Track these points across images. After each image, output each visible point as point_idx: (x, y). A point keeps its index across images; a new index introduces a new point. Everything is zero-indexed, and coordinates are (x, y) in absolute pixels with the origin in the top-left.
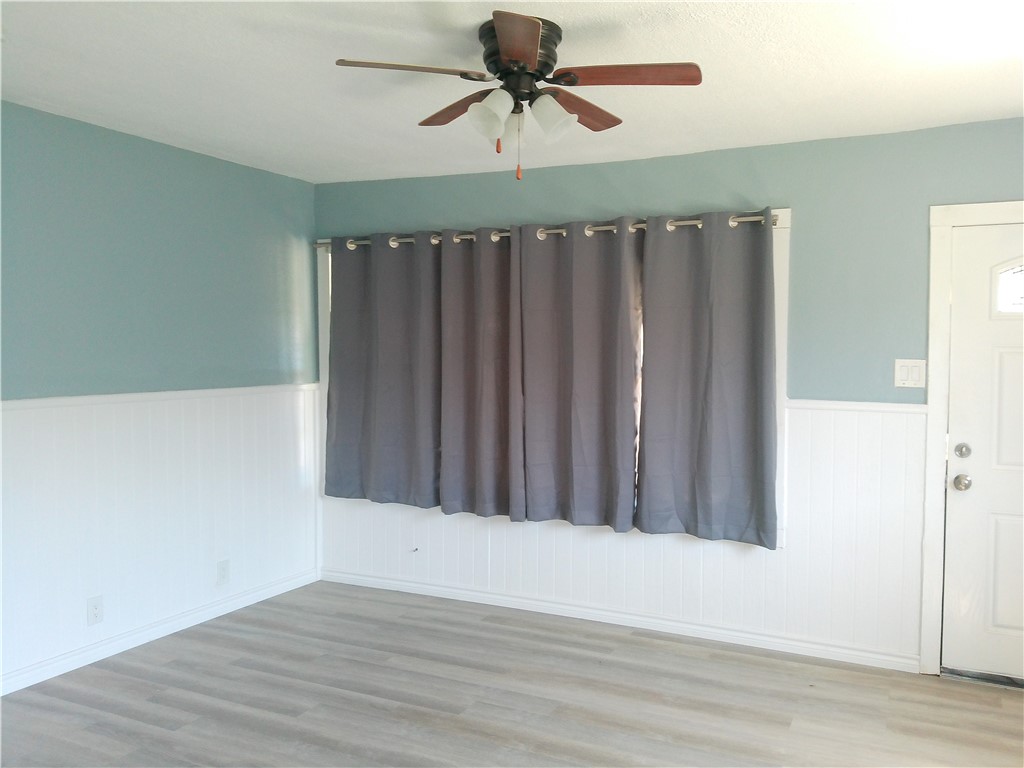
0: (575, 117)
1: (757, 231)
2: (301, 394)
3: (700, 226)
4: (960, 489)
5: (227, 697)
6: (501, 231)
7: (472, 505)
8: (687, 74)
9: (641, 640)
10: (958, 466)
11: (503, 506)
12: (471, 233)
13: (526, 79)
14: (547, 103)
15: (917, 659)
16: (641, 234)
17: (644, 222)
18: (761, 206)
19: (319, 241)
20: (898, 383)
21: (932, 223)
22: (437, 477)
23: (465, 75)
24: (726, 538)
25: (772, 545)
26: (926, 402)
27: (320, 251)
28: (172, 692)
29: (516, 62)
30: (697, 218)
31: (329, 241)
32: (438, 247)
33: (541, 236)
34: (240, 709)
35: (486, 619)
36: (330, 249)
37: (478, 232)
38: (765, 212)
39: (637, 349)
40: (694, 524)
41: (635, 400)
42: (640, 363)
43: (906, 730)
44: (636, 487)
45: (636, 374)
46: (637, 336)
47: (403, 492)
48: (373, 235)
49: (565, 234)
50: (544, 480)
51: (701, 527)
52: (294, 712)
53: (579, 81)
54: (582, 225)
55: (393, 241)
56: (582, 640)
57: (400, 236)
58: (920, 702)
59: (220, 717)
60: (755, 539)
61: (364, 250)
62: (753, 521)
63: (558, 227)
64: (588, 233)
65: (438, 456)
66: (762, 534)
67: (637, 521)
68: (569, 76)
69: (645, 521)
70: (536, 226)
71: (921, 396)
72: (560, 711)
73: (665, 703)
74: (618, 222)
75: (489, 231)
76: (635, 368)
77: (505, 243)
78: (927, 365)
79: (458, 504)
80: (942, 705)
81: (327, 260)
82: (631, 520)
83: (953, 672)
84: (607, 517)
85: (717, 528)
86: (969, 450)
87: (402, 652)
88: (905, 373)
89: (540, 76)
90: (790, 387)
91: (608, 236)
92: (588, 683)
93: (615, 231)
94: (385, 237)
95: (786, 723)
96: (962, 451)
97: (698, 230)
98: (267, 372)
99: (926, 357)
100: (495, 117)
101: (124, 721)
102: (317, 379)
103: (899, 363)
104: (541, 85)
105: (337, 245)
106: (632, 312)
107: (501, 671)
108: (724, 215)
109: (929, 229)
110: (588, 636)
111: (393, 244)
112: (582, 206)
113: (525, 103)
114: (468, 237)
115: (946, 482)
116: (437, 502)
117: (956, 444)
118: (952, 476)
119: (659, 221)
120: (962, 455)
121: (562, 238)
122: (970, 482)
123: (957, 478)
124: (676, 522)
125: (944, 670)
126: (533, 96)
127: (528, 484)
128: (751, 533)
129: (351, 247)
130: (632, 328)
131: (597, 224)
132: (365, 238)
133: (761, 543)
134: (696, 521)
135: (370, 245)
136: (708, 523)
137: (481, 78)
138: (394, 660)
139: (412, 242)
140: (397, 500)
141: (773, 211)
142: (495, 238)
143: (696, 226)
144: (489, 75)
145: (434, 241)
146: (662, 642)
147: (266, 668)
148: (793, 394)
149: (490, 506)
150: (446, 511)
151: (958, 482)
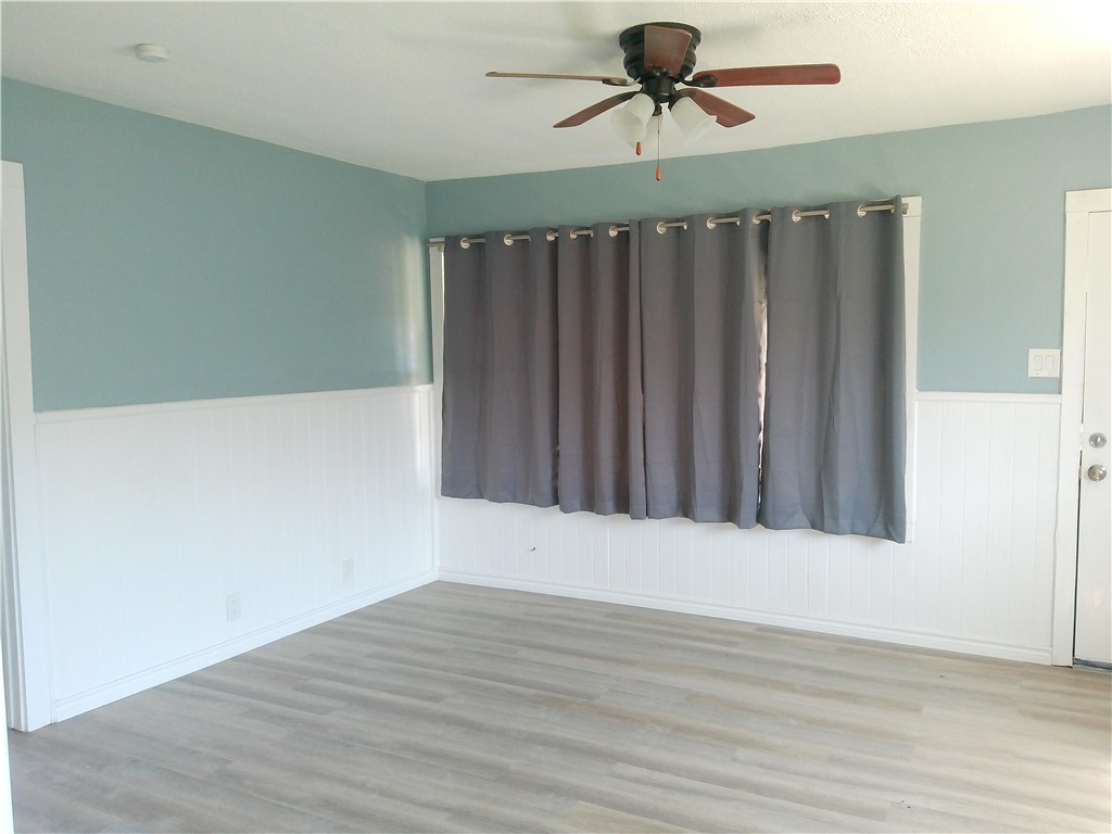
0: (715, 117)
1: (887, 220)
2: (417, 395)
3: (827, 216)
4: (1095, 480)
5: (369, 686)
6: (619, 226)
7: (590, 504)
8: (826, 74)
9: (765, 635)
10: (1092, 456)
11: (623, 505)
12: (587, 229)
13: (665, 83)
14: (687, 105)
15: (1047, 651)
16: (766, 225)
17: (769, 213)
18: (891, 195)
19: (431, 240)
20: (1032, 373)
21: (1067, 210)
22: (555, 476)
23: (607, 81)
24: (853, 533)
25: (900, 538)
26: (1060, 393)
27: (433, 250)
28: (316, 682)
29: (659, 68)
30: (823, 208)
31: (443, 239)
32: (555, 243)
33: (661, 230)
34: (384, 696)
35: (607, 616)
36: (443, 247)
37: (595, 227)
38: (895, 201)
39: (761, 343)
40: (819, 521)
41: (759, 395)
42: (764, 360)
43: (1037, 716)
44: (759, 483)
45: (760, 369)
46: (762, 330)
47: (521, 491)
48: (486, 233)
49: (685, 227)
50: (664, 477)
51: (828, 522)
52: (436, 699)
53: (718, 83)
54: (703, 217)
55: (508, 238)
56: (707, 635)
57: (514, 234)
58: (1052, 691)
59: (366, 703)
60: (883, 533)
61: (478, 248)
62: (881, 515)
63: (678, 220)
64: (710, 225)
65: (556, 456)
66: (890, 528)
67: (761, 518)
68: (708, 79)
69: (770, 517)
70: (656, 220)
71: (1055, 385)
72: (692, 698)
73: (795, 691)
74: (743, 214)
75: (607, 225)
76: (760, 363)
77: (624, 238)
78: (1061, 354)
79: (577, 502)
80: (1074, 694)
81: (439, 259)
82: (755, 516)
83: (1086, 663)
84: (730, 513)
85: (844, 522)
86: (1104, 440)
87: (529, 645)
88: (1039, 363)
89: (680, 79)
90: (919, 378)
91: (731, 229)
92: (716, 674)
93: (738, 223)
94: (500, 235)
95: (917, 710)
96: (1097, 440)
97: (824, 222)
98: (382, 374)
99: (1061, 346)
100: (637, 121)
101: (276, 708)
102: (431, 379)
103: (1032, 352)
104: (679, 86)
105: (451, 244)
106: (756, 305)
107: (631, 663)
108: (852, 205)
109: (1065, 215)
110: (714, 631)
111: (508, 242)
112: (702, 198)
113: (665, 106)
114: (585, 232)
115: (1080, 472)
116: (556, 501)
117: (1092, 433)
118: (1086, 467)
119: (784, 211)
120: (1096, 445)
121: (683, 232)
122: (1105, 472)
123: (1091, 468)
124: (801, 517)
125: (1076, 661)
126: (673, 99)
127: (649, 481)
128: (879, 527)
129: (465, 245)
130: (756, 321)
131: (719, 216)
132: (479, 236)
133: (890, 537)
134: (822, 517)
135: (484, 244)
136: (835, 518)
137: (623, 83)
138: (524, 653)
139: (527, 240)
140: (514, 500)
141: (904, 200)
142: (613, 233)
143: (823, 216)
144: (630, 80)
145: (550, 238)
146: (786, 637)
147: (401, 660)
148: (922, 387)
149: (610, 504)
150: (565, 510)
151: (1092, 473)
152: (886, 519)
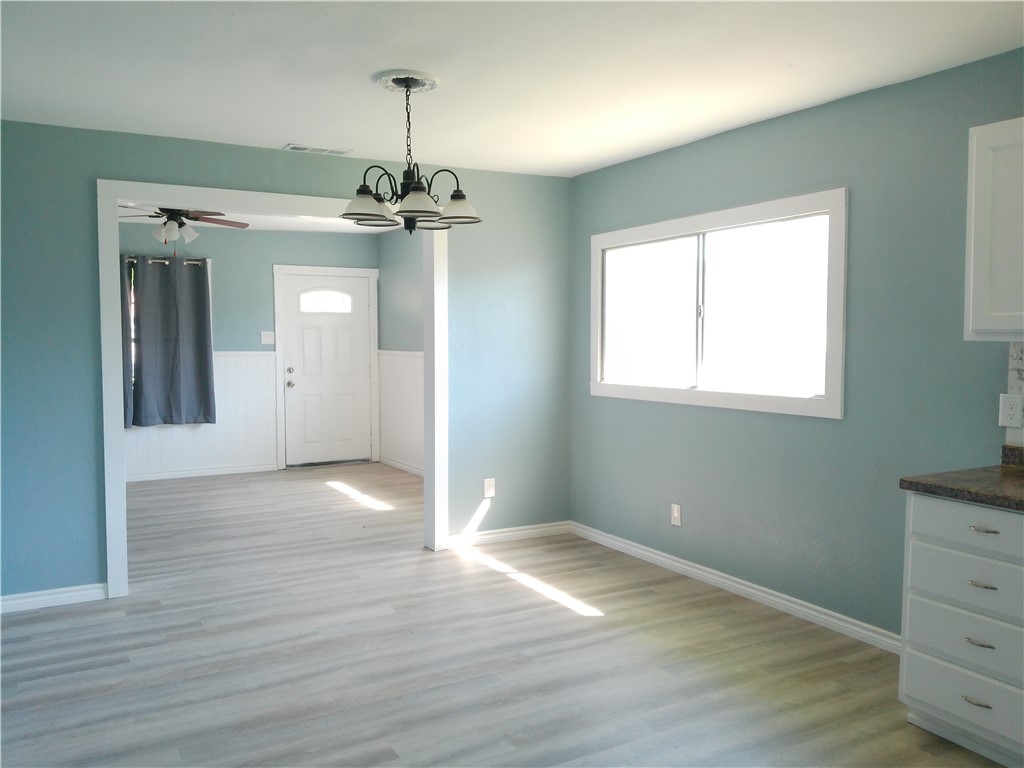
1: (196, 269)
3: (166, 263)
4: (290, 387)
10: (289, 377)
15: (275, 464)
16: (131, 264)
20: (263, 342)
21: (274, 273)
24: (187, 422)
25: (213, 421)
26: (275, 350)
30: (164, 259)
38: (204, 261)
40: (170, 418)
51: (175, 419)
60: (204, 420)
62: (202, 410)
66: (207, 416)
67: (136, 422)
71: (274, 348)
78: (275, 333)
82: (132, 421)
83: (291, 466)
85: (184, 418)
86: (293, 370)
88: (266, 338)
96: (290, 370)
97: (166, 266)
99: (274, 330)
103: (263, 333)
108: (181, 260)
109: (273, 275)
115: (284, 384)
117: (288, 368)
118: (287, 382)
119: (144, 258)
120: (290, 372)
122: (294, 384)
123: (289, 382)
124: (158, 419)
125: (287, 466)
128: (201, 418)
133: (208, 422)
134: (171, 416)
136: (179, 415)
141: (207, 260)
143: (164, 263)
151: (289, 384)
152: (205, 411)
